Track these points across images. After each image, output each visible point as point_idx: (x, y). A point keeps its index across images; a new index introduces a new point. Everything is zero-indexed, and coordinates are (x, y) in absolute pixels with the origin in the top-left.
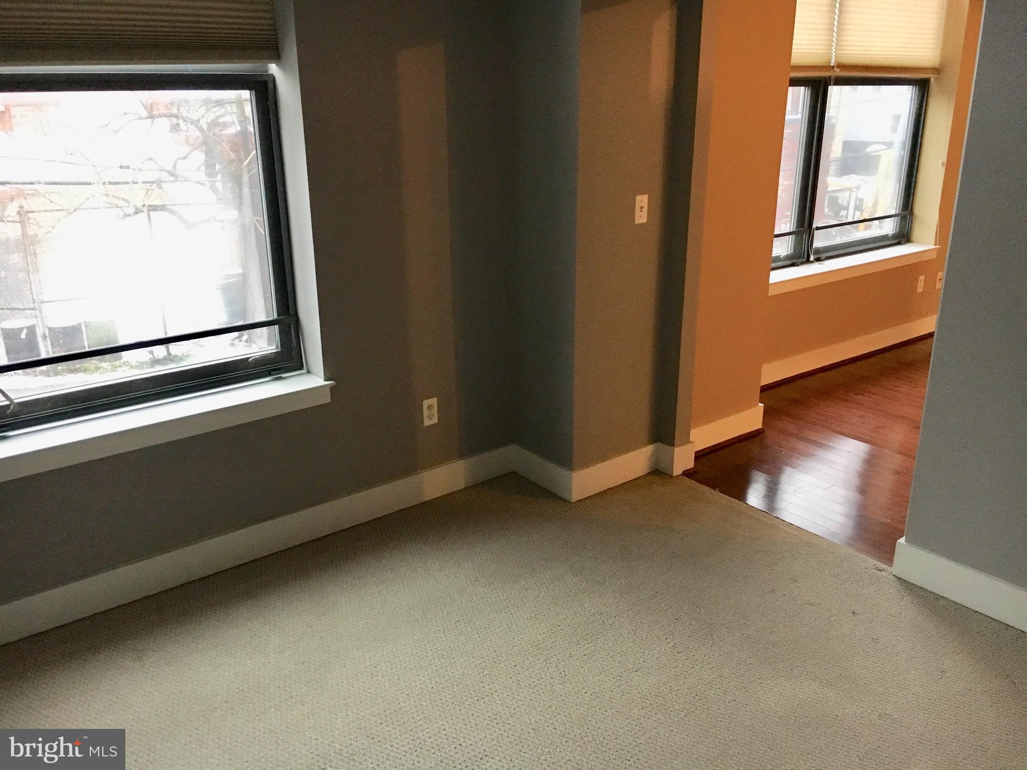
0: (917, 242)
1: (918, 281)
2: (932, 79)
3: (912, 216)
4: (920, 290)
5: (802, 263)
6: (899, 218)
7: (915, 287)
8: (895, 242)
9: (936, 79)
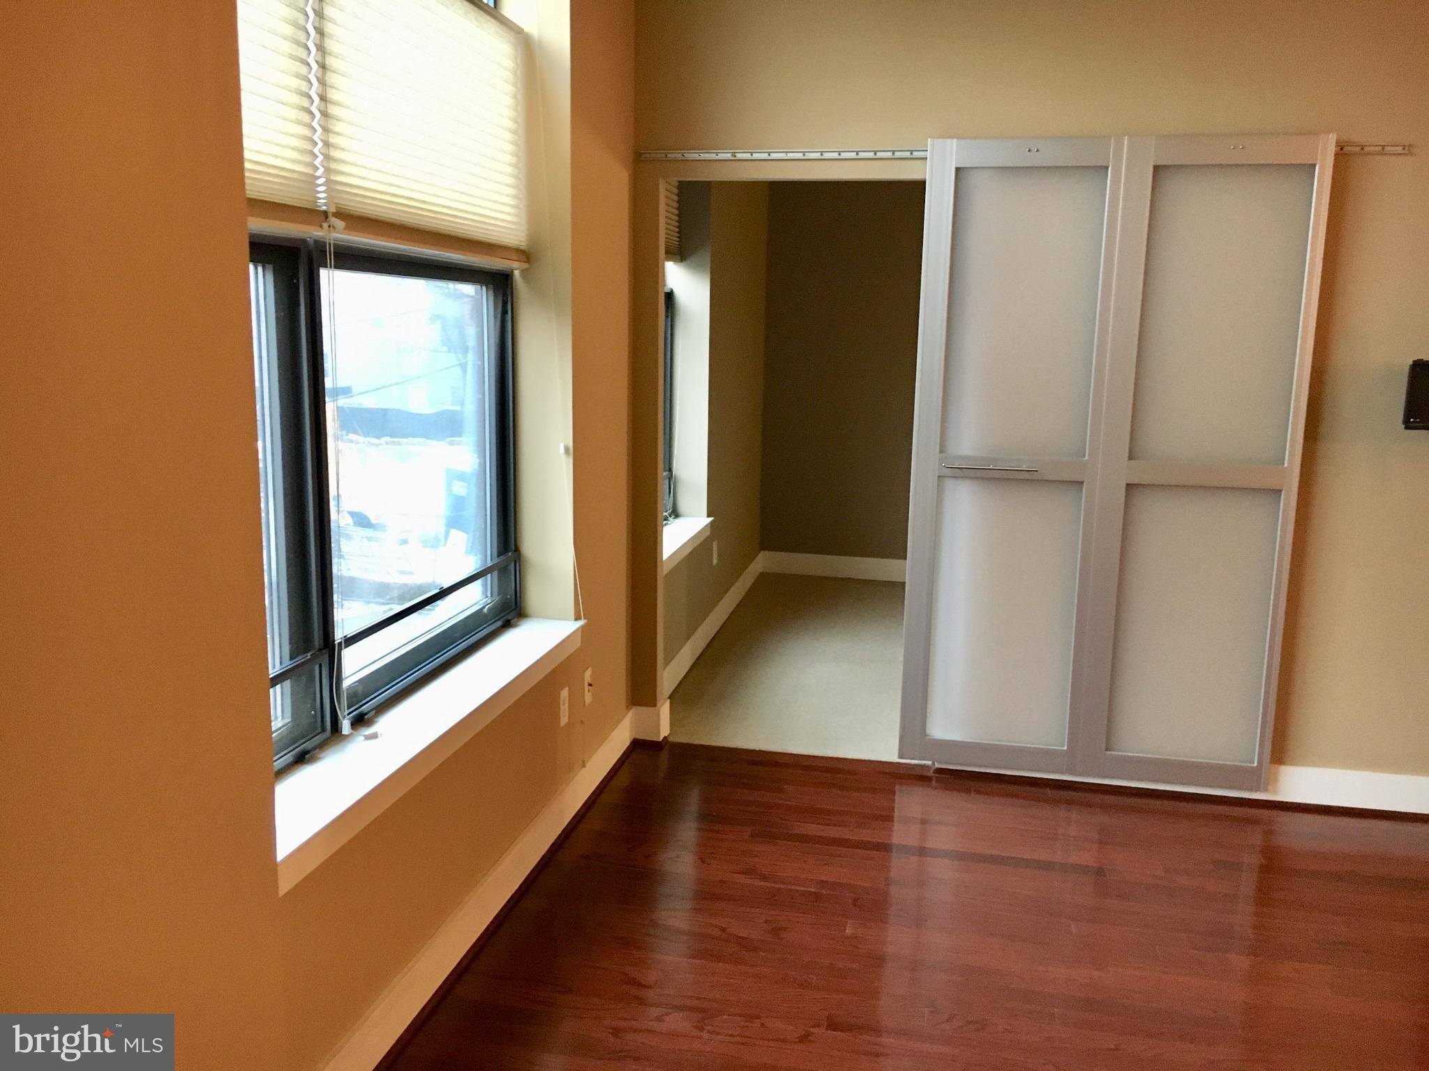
0: (538, 617)
1: (559, 704)
2: (517, 273)
3: (520, 560)
4: (564, 720)
5: (323, 746)
6: (495, 573)
7: (556, 716)
8: (499, 623)
9: (524, 273)
